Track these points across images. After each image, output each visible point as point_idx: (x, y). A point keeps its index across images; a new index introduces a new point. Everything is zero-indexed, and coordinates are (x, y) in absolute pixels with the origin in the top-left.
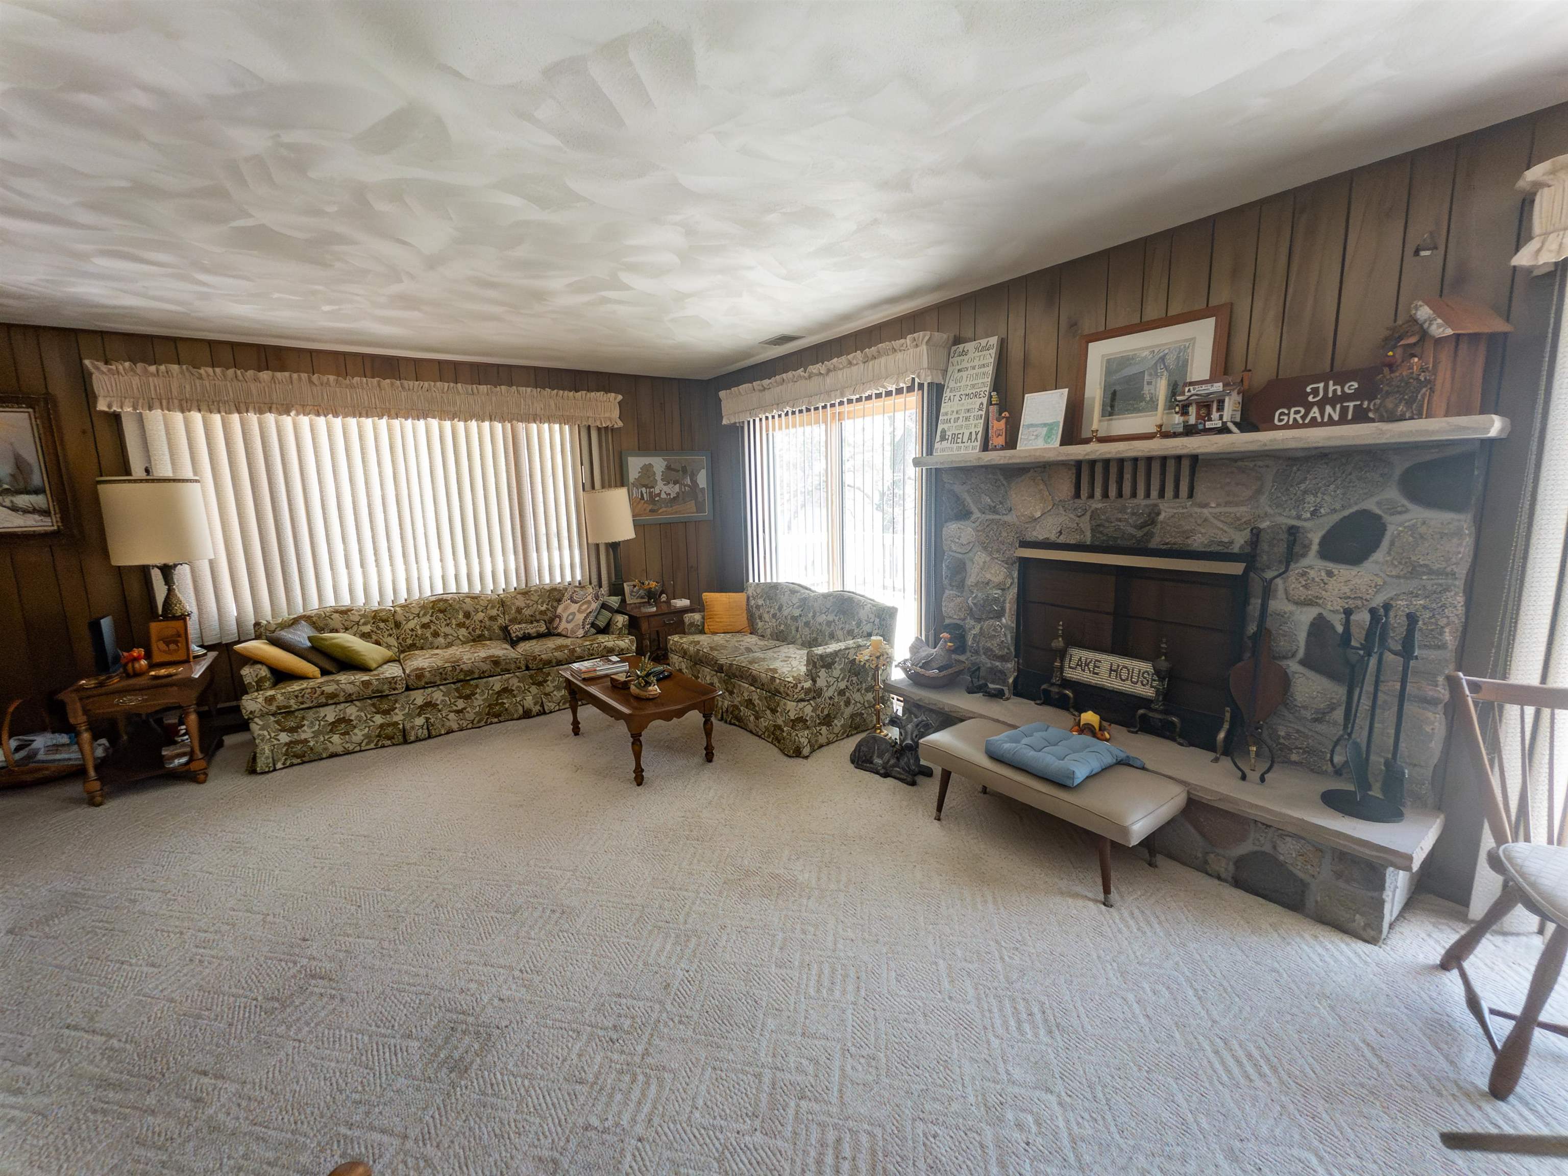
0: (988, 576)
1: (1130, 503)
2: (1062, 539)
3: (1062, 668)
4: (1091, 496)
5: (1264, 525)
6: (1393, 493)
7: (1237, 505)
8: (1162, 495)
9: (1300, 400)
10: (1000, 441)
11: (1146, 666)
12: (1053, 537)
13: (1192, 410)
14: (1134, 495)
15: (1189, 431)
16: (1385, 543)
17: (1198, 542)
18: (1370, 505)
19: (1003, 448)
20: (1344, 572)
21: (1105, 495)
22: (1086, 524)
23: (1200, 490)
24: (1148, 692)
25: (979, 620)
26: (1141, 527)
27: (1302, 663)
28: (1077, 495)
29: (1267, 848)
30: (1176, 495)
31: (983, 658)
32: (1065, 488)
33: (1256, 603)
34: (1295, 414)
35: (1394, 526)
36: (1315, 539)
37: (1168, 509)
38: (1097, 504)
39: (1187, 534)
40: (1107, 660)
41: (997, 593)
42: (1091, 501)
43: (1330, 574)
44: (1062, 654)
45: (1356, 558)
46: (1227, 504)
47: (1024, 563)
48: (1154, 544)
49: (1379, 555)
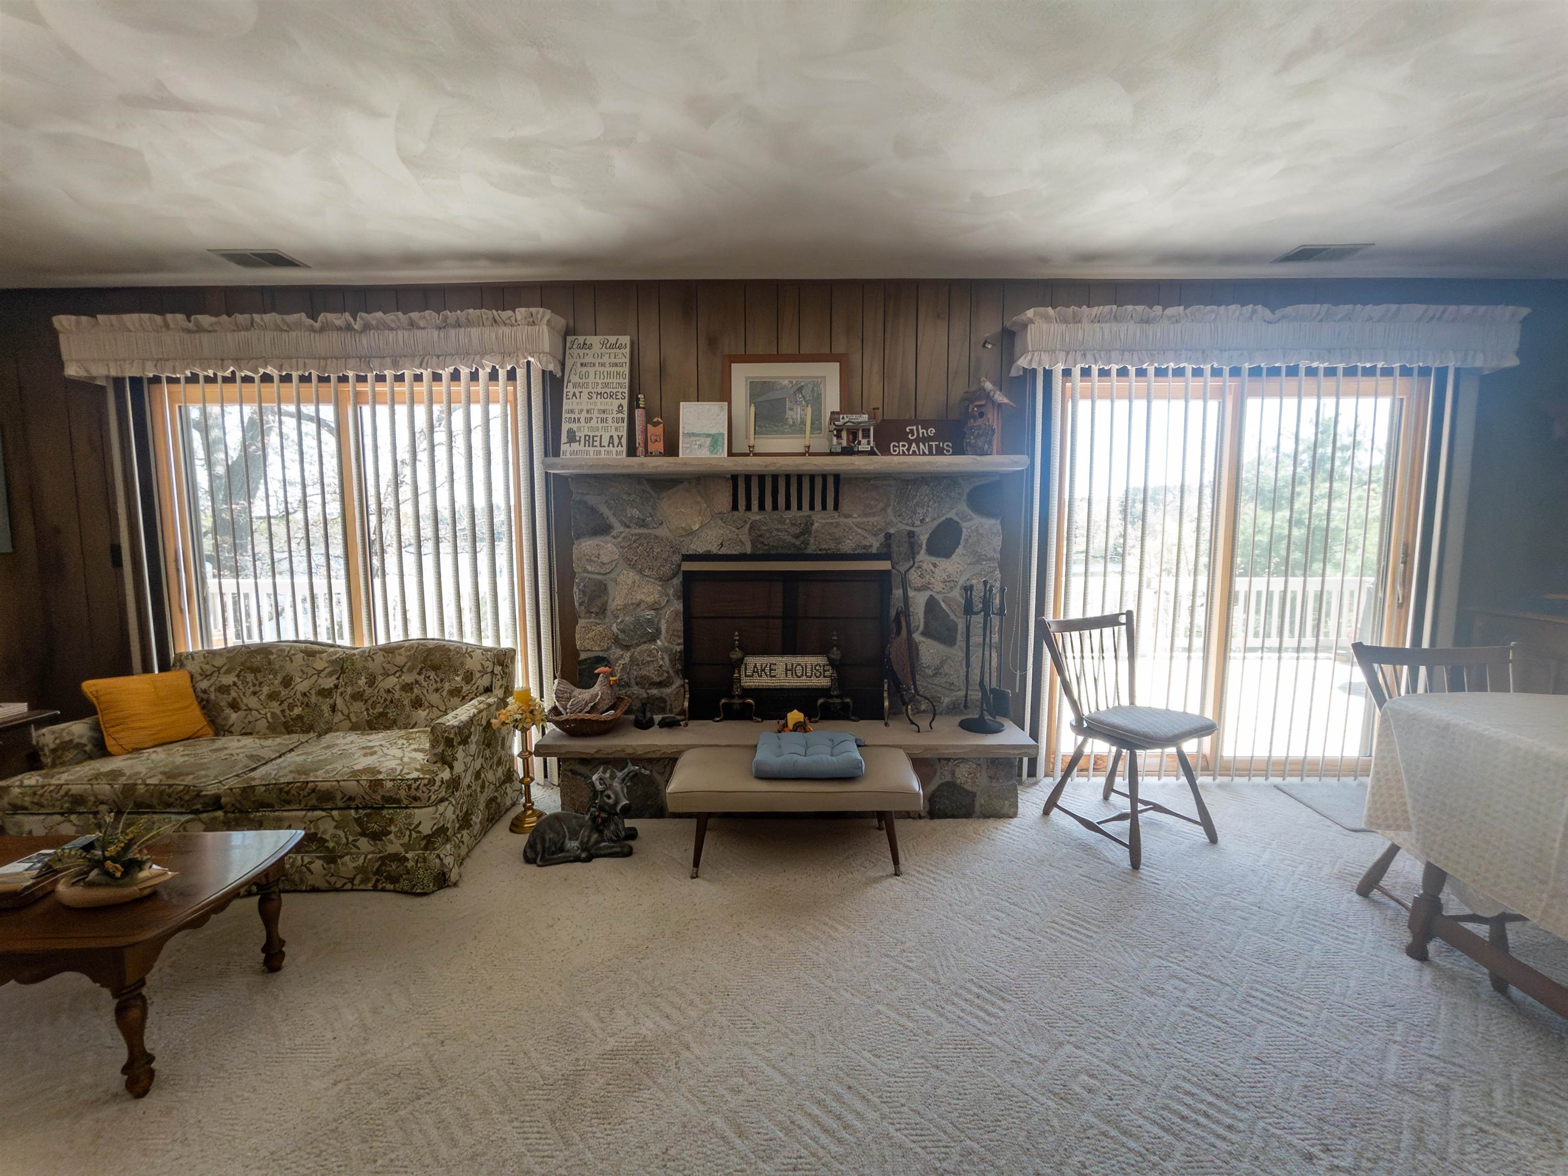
0: (639, 597)
1: (789, 515)
2: (724, 551)
3: (739, 680)
4: (748, 508)
5: (892, 531)
6: (963, 507)
7: (874, 514)
8: (812, 507)
9: (903, 437)
10: (660, 447)
11: (821, 660)
12: (715, 550)
13: (844, 434)
14: (788, 507)
15: (848, 451)
16: (962, 542)
17: (847, 546)
18: (952, 515)
19: (661, 454)
20: (942, 563)
21: (762, 507)
22: (744, 535)
23: (843, 503)
24: (824, 682)
25: (627, 648)
26: (797, 537)
27: (924, 634)
28: (735, 507)
29: (948, 778)
30: (824, 507)
31: (635, 689)
32: (723, 500)
33: (898, 593)
34: (902, 446)
35: (966, 528)
36: (924, 539)
37: (820, 520)
38: (755, 516)
39: (839, 541)
40: (781, 662)
41: (649, 614)
42: (748, 514)
43: (935, 565)
44: (738, 663)
45: (947, 554)
46: (866, 515)
47: (689, 577)
48: (811, 549)
49: (960, 550)
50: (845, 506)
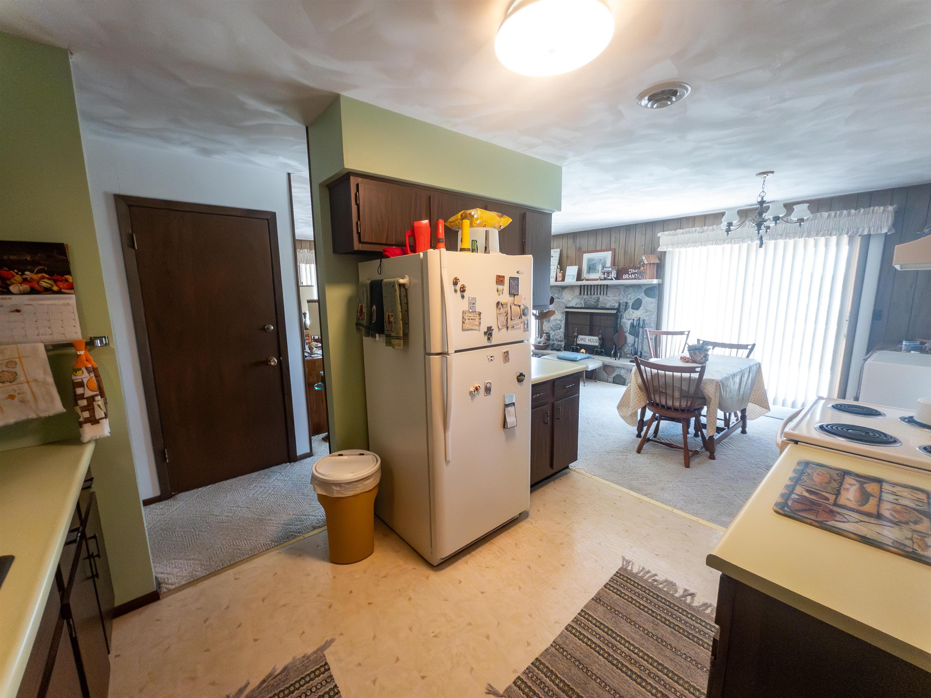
0: (557, 317)
1: (594, 296)
2: (577, 306)
3: (577, 340)
4: (584, 294)
5: (621, 301)
6: (643, 294)
7: (616, 297)
8: (600, 294)
9: (627, 273)
10: (560, 279)
11: (597, 338)
12: (574, 306)
13: (606, 274)
14: (594, 294)
15: (605, 279)
16: (642, 306)
17: (608, 306)
18: (639, 297)
19: (561, 281)
20: (635, 311)
21: (587, 294)
22: (582, 302)
23: (608, 292)
24: (597, 344)
25: (554, 330)
26: (595, 302)
27: (629, 333)
28: (581, 294)
29: (619, 373)
30: (604, 294)
31: (555, 342)
32: (577, 291)
33: (619, 320)
34: (626, 276)
35: (644, 301)
36: (631, 304)
37: (602, 298)
38: (585, 297)
39: (606, 304)
40: (588, 338)
41: (559, 322)
42: (584, 296)
43: (633, 312)
44: (577, 337)
45: (638, 309)
46: (614, 297)
47: (567, 313)
48: (599, 306)
49: (641, 308)
50: (608, 295)
